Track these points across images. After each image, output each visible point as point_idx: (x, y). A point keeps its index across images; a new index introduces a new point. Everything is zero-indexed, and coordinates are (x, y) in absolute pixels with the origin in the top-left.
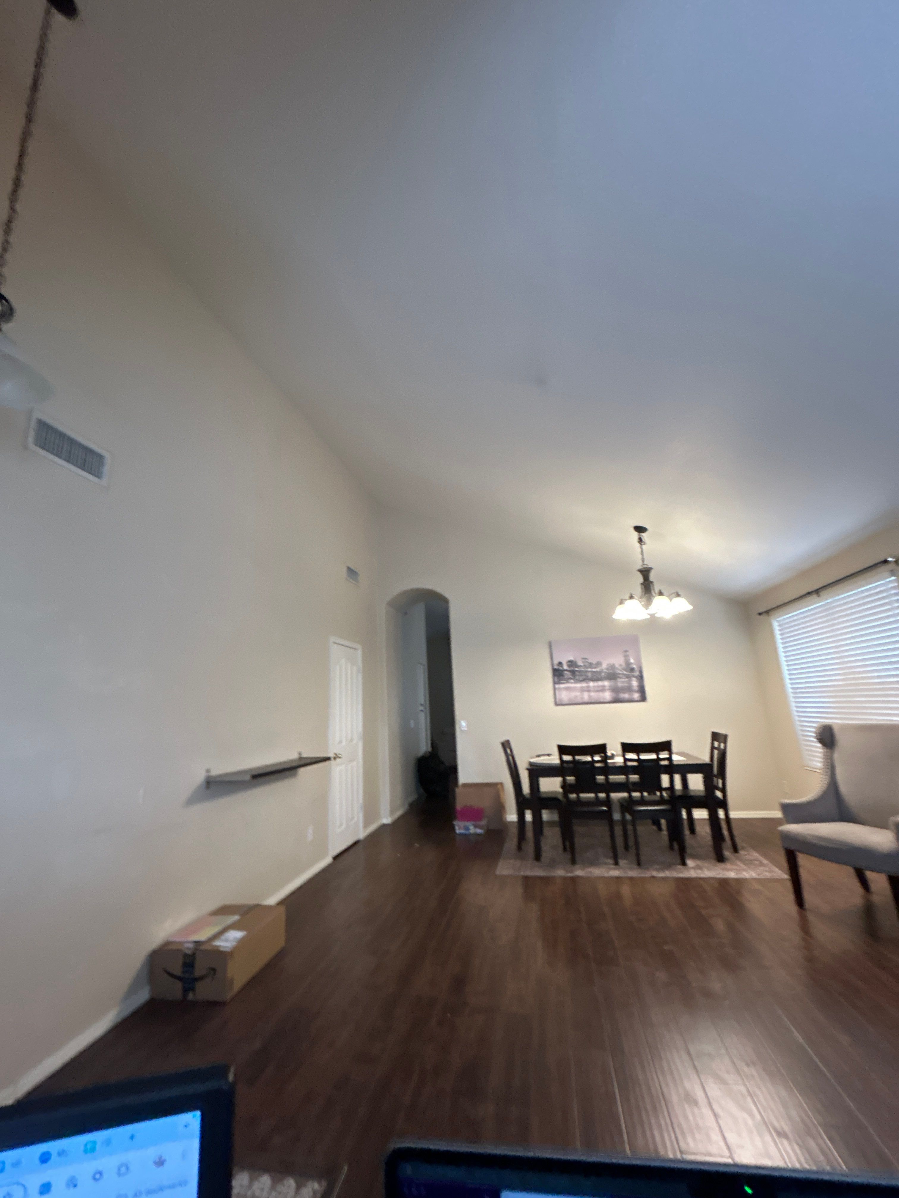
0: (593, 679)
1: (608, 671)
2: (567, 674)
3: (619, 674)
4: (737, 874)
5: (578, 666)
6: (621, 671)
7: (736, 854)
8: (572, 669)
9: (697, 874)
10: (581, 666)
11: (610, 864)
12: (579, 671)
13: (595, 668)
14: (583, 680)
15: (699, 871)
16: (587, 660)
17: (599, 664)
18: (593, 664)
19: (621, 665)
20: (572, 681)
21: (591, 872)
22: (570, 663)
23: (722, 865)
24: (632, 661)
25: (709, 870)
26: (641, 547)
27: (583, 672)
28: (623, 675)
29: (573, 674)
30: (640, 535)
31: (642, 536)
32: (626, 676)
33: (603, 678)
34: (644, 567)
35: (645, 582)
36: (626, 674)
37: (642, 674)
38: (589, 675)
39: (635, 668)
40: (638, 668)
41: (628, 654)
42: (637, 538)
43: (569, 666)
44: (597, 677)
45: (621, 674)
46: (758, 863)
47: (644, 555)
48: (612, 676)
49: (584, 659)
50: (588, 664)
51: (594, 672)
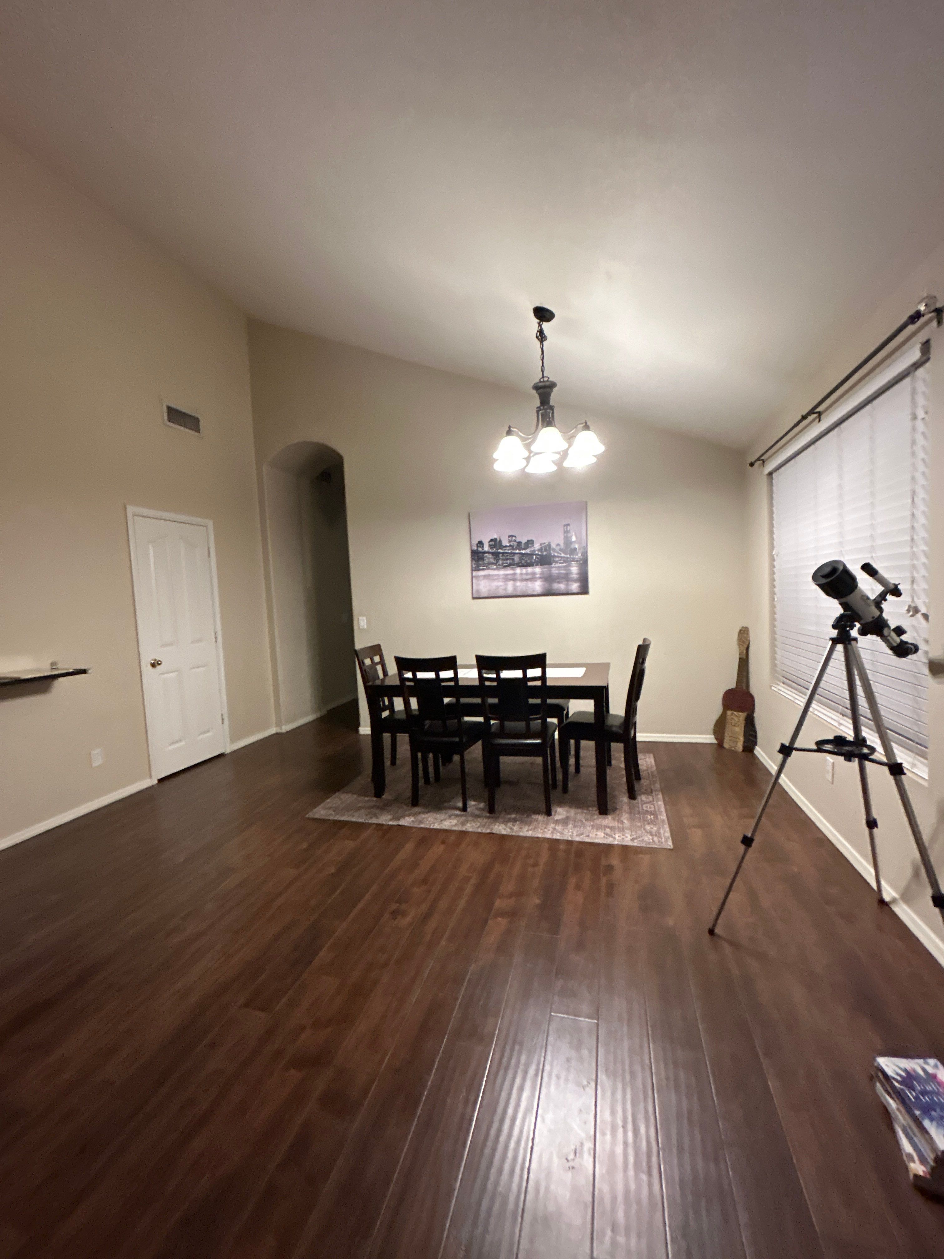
0: (521, 564)
1: (540, 553)
2: (489, 558)
3: (554, 556)
4: (605, 835)
5: (501, 547)
6: (558, 553)
7: (633, 802)
8: (494, 550)
10: (506, 546)
11: (455, 809)
12: (503, 553)
13: (524, 549)
14: (510, 565)
16: (514, 538)
17: (530, 543)
18: (522, 542)
19: (558, 545)
20: (495, 567)
22: (492, 543)
23: (599, 819)
24: (574, 539)
26: (541, 347)
27: (508, 554)
28: (560, 559)
29: (496, 557)
30: (542, 324)
31: (545, 325)
32: (565, 559)
33: (534, 563)
34: (544, 381)
35: (542, 408)
36: (564, 557)
37: (586, 556)
38: (516, 558)
39: (578, 550)
40: (579, 549)
41: (569, 529)
42: (536, 327)
43: (492, 547)
44: (526, 562)
45: (558, 557)
46: (651, 819)
47: (544, 360)
48: (545, 560)
49: (512, 536)
50: (515, 544)
51: (524, 554)
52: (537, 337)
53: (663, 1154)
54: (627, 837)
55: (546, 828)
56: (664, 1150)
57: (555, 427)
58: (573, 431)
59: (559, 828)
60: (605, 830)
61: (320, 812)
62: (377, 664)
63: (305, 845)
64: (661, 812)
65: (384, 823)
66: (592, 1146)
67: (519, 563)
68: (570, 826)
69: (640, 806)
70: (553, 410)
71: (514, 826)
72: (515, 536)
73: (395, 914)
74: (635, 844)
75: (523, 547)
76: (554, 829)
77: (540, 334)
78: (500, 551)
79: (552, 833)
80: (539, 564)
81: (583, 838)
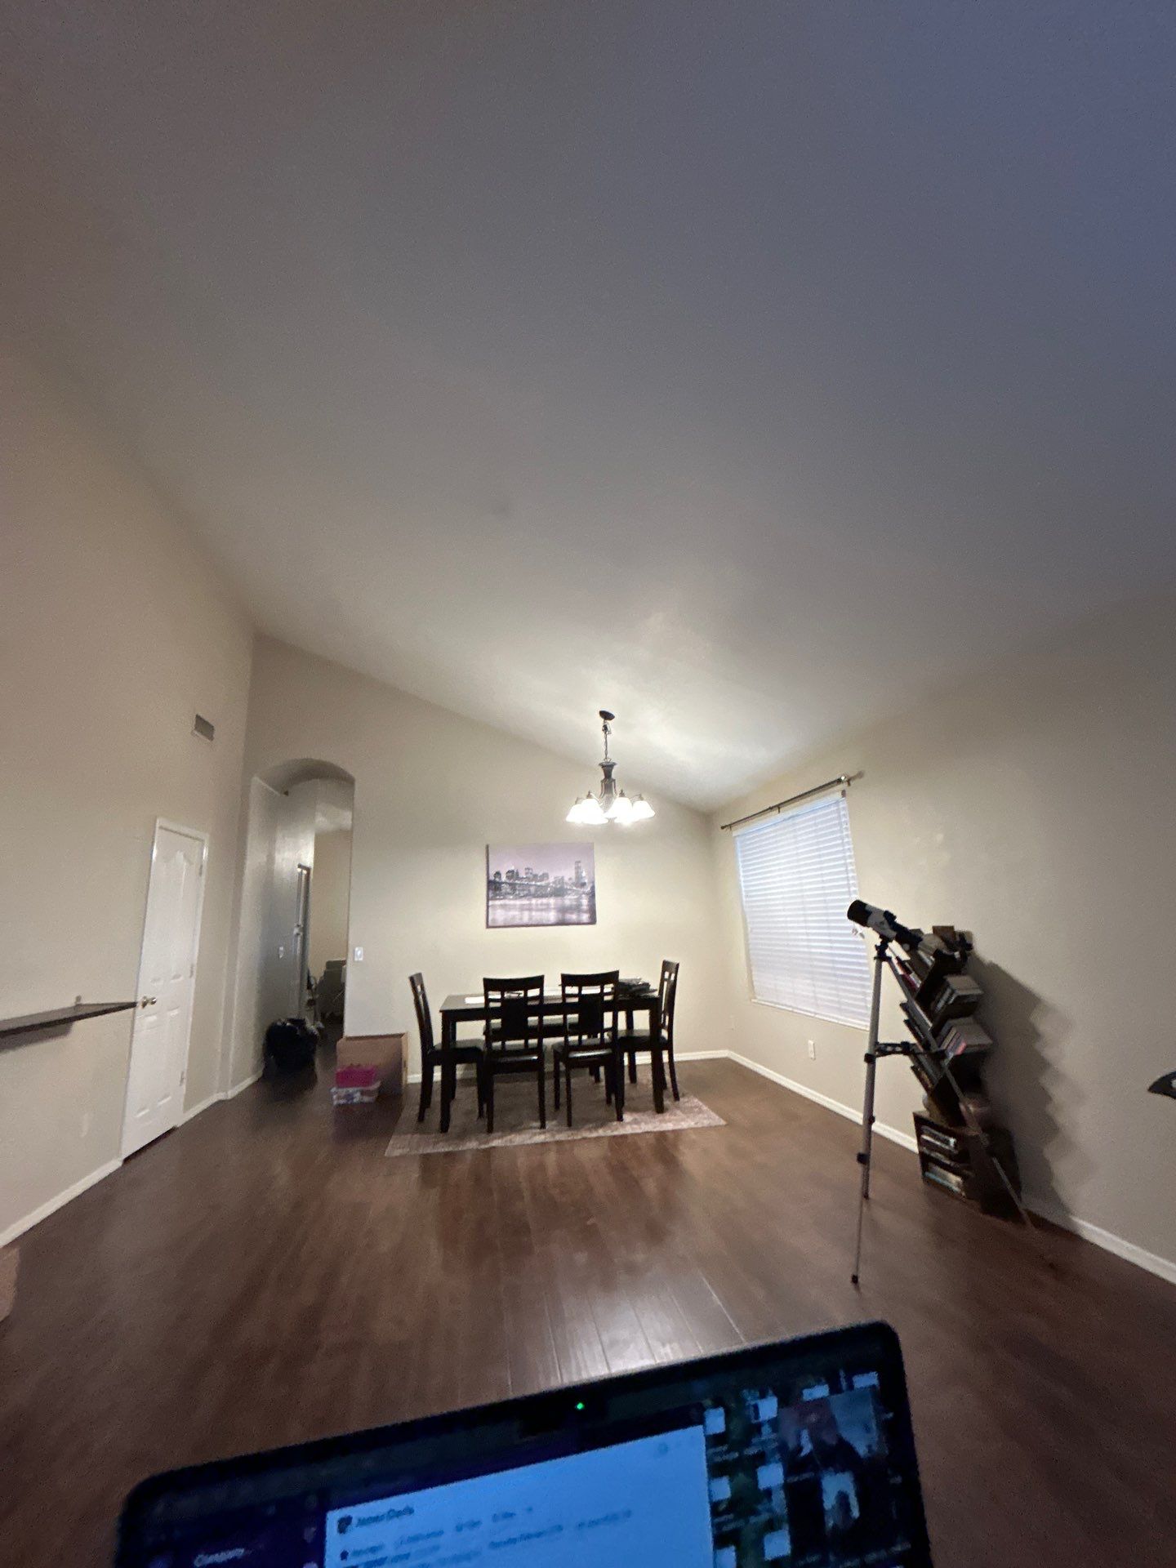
0: (536, 895)
1: (554, 886)
2: (505, 888)
3: (567, 889)
4: (675, 1125)
5: (518, 878)
6: (570, 886)
7: (677, 1102)
8: (511, 881)
9: (633, 1129)
10: (523, 878)
11: (535, 1128)
12: (520, 884)
13: (538, 882)
14: (526, 896)
15: (635, 1126)
16: (531, 871)
17: (545, 876)
18: (538, 876)
19: (570, 879)
20: (511, 897)
21: (511, 1141)
22: (509, 874)
23: (660, 1117)
24: (584, 874)
25: (646, 1123)
26: (605, 737)
27: (525, 886)
28: (572, 891)
29: (514, 888)
31: (607, 723)
32: (576, 892)
33: (548, 894)
34: (605, 762)
35: (605, 781)
36: (575, 890)
37: (594, 889)
38: (532, 889)
39: (588, 885)
40: (589, 883)
41: (579, 866)
42: (602, 725)
43: (509, 878)
44: (541, 893)
45: (570, 890)
46: (698, 1110)
47: (608, 746)
48: (559, 892)
49: (528, 869)
50: (532, 876)
51: (539, 886)
52: (603, 731)
54: (690, 1123)
60: (671, 1122)
64: (702, 1106)
68: (641, 1124)
70: (615, 783)
72: (532, 869)
74: (701, 1125)
75: (539, 879)
77: (605, 728)
78: (517, 882)
80: (553, 896)
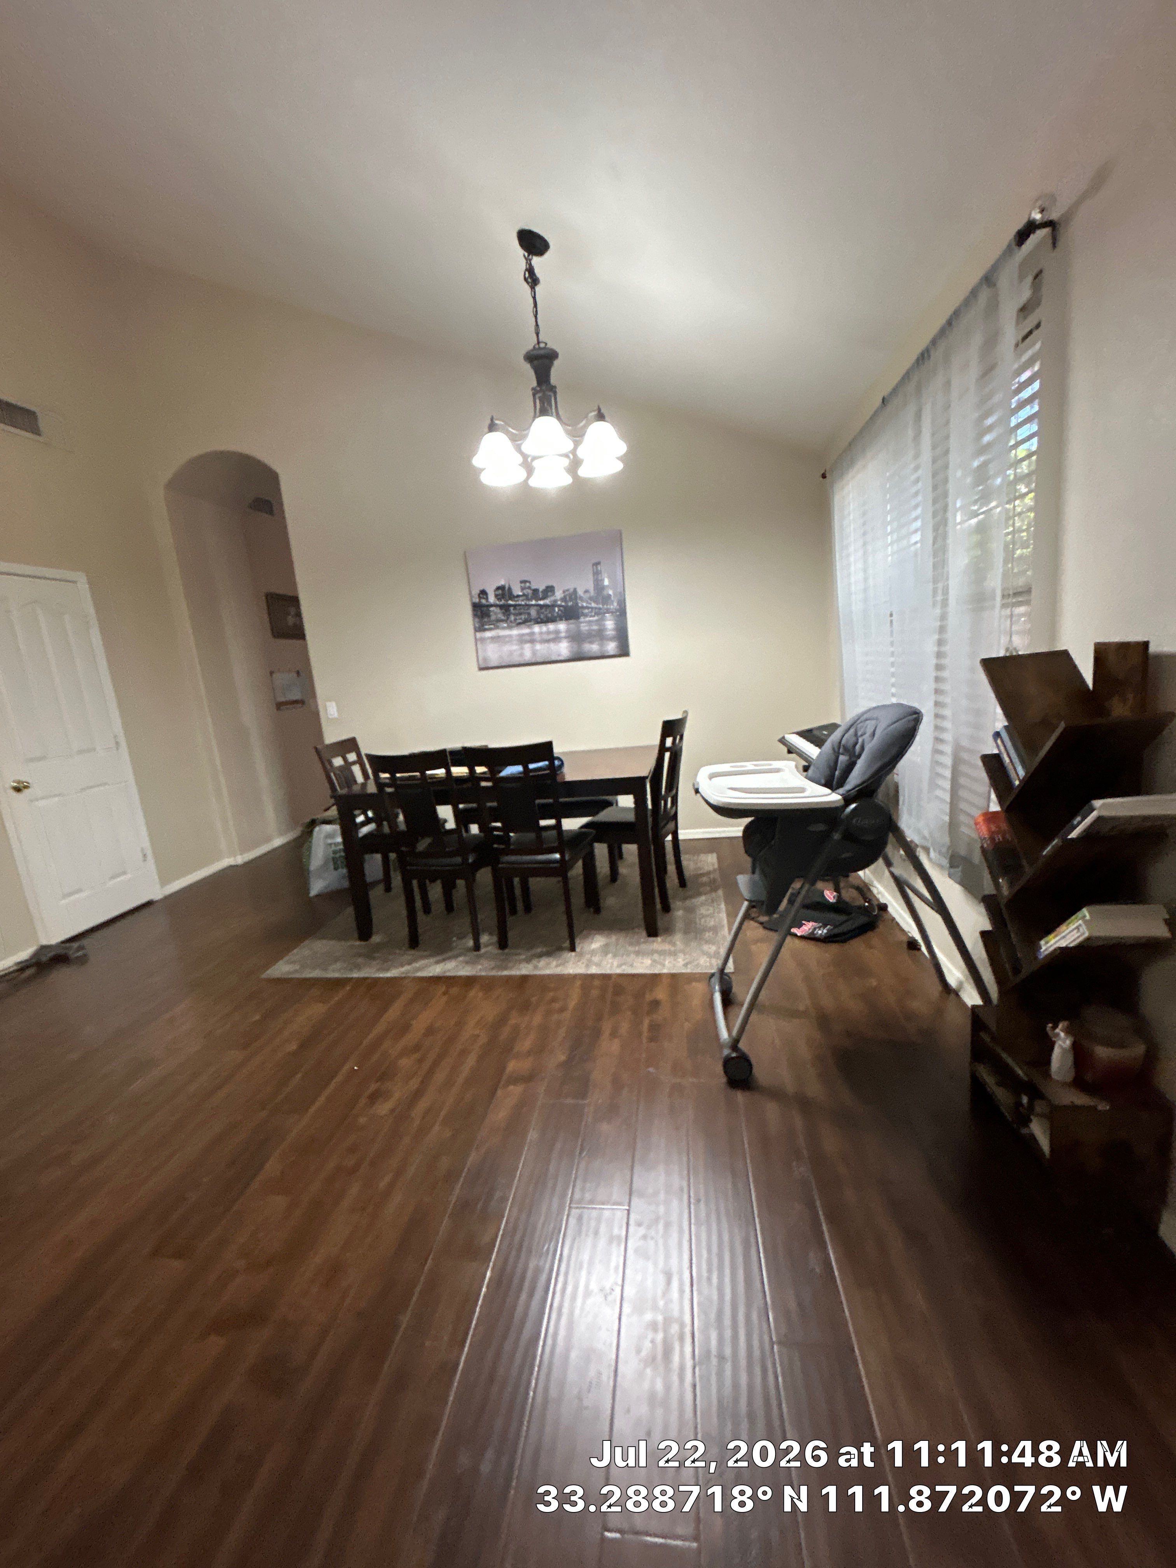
0: (539, 620)
1: (563, 604)
2: (496, 613)
3: (583, 607)
5: (512, 597)
6: (587, 602)
8: (502, 602)
10: (518, 596)
11: (464, 949)
12: (515, 606)
13: (541, 599)
14: (525, 622)
16: (528, 584)
17: (550, 590)
18: (538, 590)
19: (586, 591)
20: (505, 625)
22: (500, 592)
23: (645, 945)
24: (606, 582)
26: (533, 293)
27: (522, 607)
28: (590, 610)
29: (506, 611)
30: (530, 260)
31: (536, 261)
32: (597, 610)
33: (556, 617)
34: (540, 348)
35: (538, 389)
36: (596, 608)
37: (623, 606)
38: (533, 612)
39: (612, 598)
40: (614, 596)
41: (599, 568)
42: (523, 265)
43: (499, 597)
44: (546, 616)
45: (587, 608)
46: (709, 936)
47: (538, 316)
48: (570, 613)
49: (524, 582)
50: (530, 592)
51: (541, 606)
52: (526, 279)
53: (700, 1369)
54: (679, 962)
55: (578, 961)
56: (700, 1363)
57: (558, 417)
58: (584, 422)
59: (596, 959)
60: (652, 955)
61: (283, 968)
62: (354, 763)
63: (257, 1017)
64: (723, 926)
65: (367, 975)
66: (612, 1374)
67: (537, 619)
68: (610, 955)
69: (697, 919)
70: (555, 393)
71: (539, 962)
72: (529, 582)
73: (374, 1098)
74: (689, 971)
75: (541, 597)
76: (590, 961)
77: (529, 273)
78: (511, 602)
79: (587, 966)
80: (564, 619)
81: (624, 970)
